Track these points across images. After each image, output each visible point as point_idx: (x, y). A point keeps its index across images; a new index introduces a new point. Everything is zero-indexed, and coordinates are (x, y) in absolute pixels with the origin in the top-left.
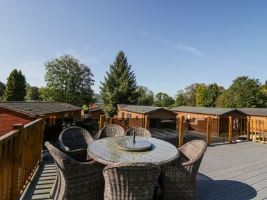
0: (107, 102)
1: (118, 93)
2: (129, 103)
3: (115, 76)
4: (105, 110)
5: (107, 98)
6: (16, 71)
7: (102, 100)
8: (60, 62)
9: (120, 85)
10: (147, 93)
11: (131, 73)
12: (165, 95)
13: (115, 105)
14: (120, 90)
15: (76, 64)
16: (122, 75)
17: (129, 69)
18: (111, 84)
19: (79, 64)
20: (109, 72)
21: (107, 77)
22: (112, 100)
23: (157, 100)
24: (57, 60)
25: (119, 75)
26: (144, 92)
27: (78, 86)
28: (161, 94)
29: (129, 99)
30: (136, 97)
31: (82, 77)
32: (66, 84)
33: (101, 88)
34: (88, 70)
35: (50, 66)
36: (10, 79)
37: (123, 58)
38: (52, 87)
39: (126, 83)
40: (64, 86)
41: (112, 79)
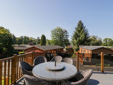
0: (74, 45)
1: (79, 40)
2: (85, 45)
3: (78, 32)
4: (74, 48)
5: (74, 43)
6: (43, 35)
7: (72, 44)
8: (56, 30)
9: (80, 36)
10: (97, 39)
11: (86, 30)
12: (110, 39)
13: (78, 46)
14: (80, 39)
15: (61, 30)
16: (81, 31)
17: (85, 28)
18: (76, 36)
19: (63, 29)
20: (75, 31)
21: (74, 33)
22: (77, 43)
23: (105, 42)
24: (54, 29)
25: (79, 32)
26: (95, 38)
27: (63, 38)
28: (106, 39)
29: (85, 43)
30: (89, 42)
31: (64, 34)
32: (58, 38)
33: (72, 38)
34: (66, 31)
35: (52, 32)
36: (41, 38)
37: (81, 23)
38: (54, 40)
39: (83, 35)
40: (58, 39)
41: (76, 34)
